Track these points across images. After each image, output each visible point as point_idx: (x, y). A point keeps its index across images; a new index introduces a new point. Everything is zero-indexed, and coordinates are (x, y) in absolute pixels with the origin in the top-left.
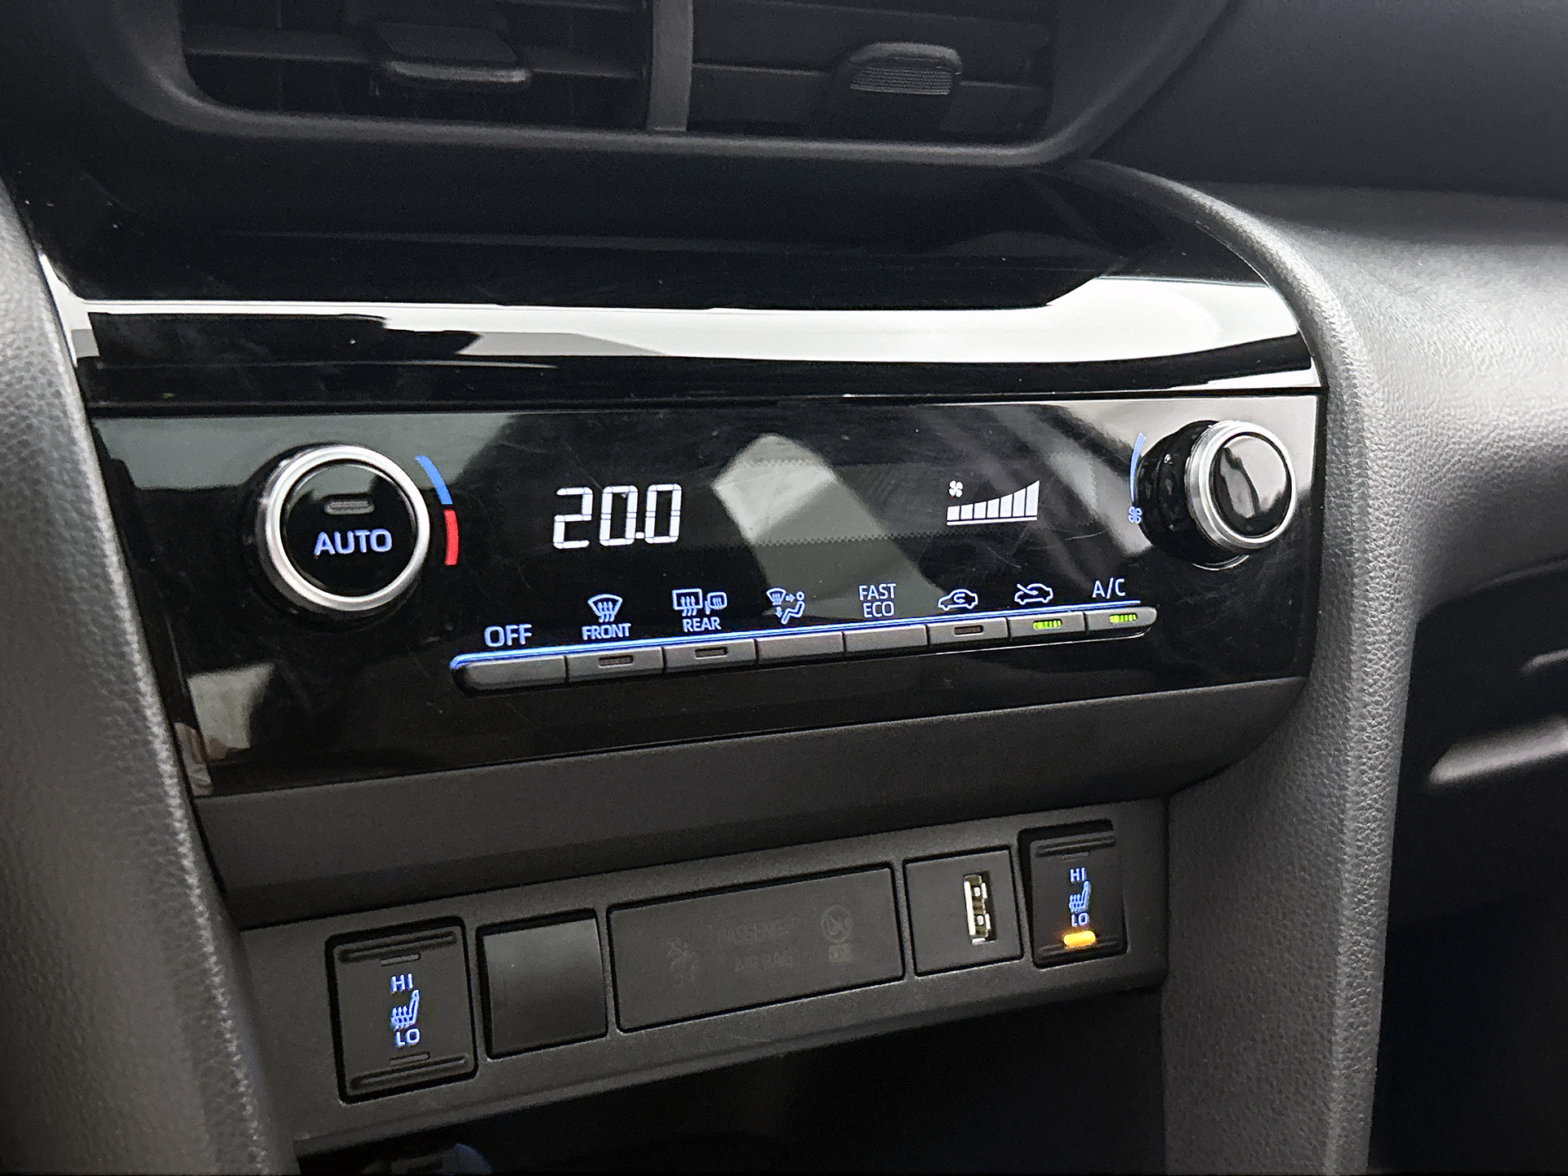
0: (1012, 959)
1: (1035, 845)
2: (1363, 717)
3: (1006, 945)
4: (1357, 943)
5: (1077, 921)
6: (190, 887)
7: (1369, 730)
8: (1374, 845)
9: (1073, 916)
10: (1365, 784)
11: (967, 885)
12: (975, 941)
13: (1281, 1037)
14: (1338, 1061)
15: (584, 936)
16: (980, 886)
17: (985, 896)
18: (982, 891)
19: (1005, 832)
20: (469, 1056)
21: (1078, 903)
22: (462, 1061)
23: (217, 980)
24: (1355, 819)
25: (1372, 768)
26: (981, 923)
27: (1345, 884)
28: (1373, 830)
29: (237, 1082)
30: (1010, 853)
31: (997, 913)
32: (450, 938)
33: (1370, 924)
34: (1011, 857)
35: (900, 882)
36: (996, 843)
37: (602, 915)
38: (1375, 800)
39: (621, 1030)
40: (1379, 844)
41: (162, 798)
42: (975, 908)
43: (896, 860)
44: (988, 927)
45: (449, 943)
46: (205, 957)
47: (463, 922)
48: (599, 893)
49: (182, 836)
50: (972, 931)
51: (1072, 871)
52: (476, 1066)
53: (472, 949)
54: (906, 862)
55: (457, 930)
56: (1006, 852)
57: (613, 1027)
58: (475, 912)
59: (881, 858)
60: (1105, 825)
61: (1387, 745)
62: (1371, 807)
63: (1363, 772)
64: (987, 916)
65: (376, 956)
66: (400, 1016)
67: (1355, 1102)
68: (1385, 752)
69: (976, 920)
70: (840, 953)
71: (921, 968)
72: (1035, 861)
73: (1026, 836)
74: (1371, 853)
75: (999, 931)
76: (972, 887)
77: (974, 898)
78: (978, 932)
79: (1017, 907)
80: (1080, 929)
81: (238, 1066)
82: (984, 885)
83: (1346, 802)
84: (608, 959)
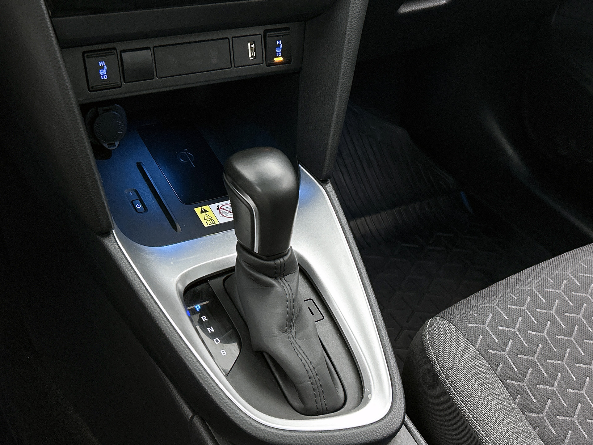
0: (260, 64)
1: (268, 34)
2: (354, 4)
3: (259, 60)
4: (346, 64)
5: (278, 55)
6: (53, 41)
7: (355, 7)
8: (354, 38)
9: (277, 54)
10: (352, 22)
11: (249, 44)
12: (251, 59)
13: (326, 86)
14: (338, 93)
15: (147, 54)
16: (253, 45)
17: (254, 47)
18: (253, 46)
19: (260, 30)
20: (119, 82)
21: (278, 50)
22: (118, 84)
23: (61, 63)
24: (349, 31)
25: (355, 18)
26: (253, 54)
27: (345, 48)
28: (353, 34)
29: (67, 87)
30: (261, 36)
31: (257, 52)
32: (113, 53)
33: (350, 59)
34: (261, 37)
35: (231, 42)
36: (258, 33)
37: (152, 48)
38: (355, 27)
39: (158, 78)
40: (355, 38)
41: (45, 19)
42: (251, 50)
43: (230, 37)
44: (254, 55)
45: (113, 54)
46: (58, 57)
47: (116, 49)
48: (151, 43)
49: (50, 29)
50: (250, 56)
51: (277, 41)
52: (121, 84)
53: (119, 57)
54: (233, 38)
55: (115, 51)
56: (260, 36)
57: (155, 77)
58: (120, 46)
59: (226, 36)
60: (288, 29)
61: (360, 12)
62: (353, 28)
63: (352, 19)
64: (254, 53)
65: (96, 57)
66: (102, 72)
67: (342, 103)
68: (359, 14)
69: (251, 53)
70: (214, 61)
71: (236, 66)
72: (267, 38)
73: (266, 32)
74: (352, 40)
75: (257, 57)
76: (251, 45)
77: (251, 47)
78: (251, 56)
79: (262, 51)
80: (279, 57)
81: (67, 83)
82: (254, 44)
83: (347, 26)
84: (154, 60)
